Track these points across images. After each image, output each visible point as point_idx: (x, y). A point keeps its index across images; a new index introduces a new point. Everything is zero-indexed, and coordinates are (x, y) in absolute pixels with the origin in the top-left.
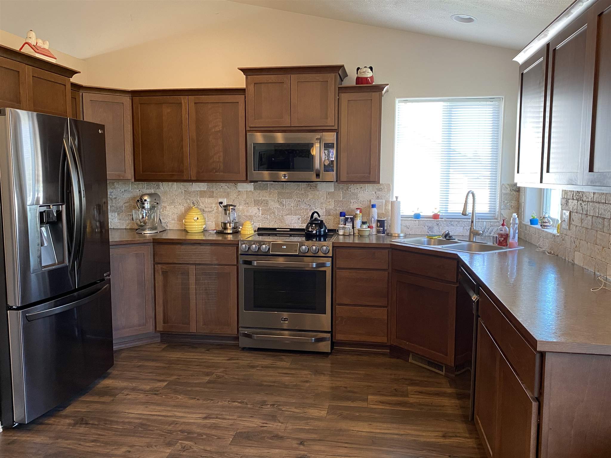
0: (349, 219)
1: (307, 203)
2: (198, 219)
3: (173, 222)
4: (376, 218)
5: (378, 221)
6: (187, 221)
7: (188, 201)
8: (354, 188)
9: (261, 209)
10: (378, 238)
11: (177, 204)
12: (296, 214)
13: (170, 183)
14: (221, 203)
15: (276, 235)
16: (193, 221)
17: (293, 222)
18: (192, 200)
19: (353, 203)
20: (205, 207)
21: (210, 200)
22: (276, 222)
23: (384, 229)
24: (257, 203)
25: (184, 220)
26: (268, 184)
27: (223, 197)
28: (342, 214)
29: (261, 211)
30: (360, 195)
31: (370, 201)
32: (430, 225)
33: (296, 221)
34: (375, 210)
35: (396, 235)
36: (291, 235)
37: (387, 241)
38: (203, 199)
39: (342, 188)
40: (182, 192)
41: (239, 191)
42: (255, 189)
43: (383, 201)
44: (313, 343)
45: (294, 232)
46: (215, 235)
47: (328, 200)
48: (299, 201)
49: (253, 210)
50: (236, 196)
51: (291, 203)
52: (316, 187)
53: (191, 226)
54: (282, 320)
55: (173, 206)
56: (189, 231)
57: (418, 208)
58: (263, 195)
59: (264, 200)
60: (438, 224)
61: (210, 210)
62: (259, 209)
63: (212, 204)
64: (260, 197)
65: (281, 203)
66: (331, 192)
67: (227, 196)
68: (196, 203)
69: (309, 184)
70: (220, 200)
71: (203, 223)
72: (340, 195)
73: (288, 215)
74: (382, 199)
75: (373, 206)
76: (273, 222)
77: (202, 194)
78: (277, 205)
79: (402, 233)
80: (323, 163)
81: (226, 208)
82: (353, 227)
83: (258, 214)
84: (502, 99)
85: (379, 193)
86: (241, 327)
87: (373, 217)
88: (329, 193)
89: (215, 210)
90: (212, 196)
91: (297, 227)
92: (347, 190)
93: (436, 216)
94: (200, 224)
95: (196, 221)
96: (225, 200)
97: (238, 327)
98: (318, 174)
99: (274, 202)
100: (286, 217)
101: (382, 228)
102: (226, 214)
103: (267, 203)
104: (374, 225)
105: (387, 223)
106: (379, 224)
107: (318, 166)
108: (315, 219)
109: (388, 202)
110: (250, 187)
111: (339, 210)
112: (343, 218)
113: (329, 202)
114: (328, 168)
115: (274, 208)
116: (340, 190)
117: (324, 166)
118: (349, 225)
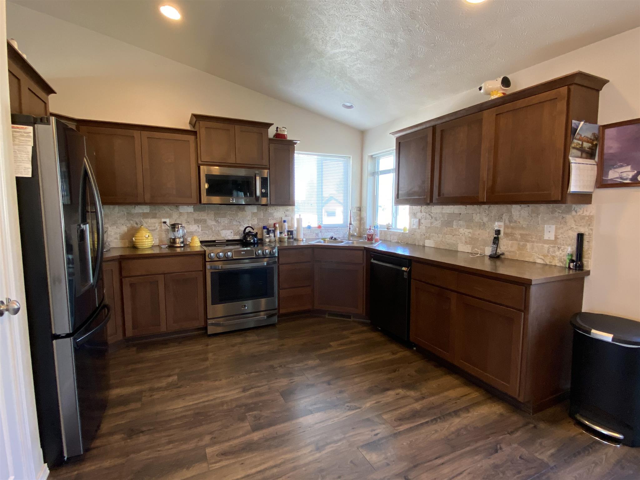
0: (272, 231)
1: (237, 221)
2: (149, 236)
3: (116, 240)
4: (287, 230)
5: (288, 231)
6: (137, 238)
7: (132, 222)
8: (271, 210)
9: (200, 226)
10: (289, 242)
11: (120, 225)
12: (229, 229)
13: (112, 207)
14: (165, 222)
15: (215, 246)
16: (145, 238)
17: (228, 234)
18: (135, 221)
19: (271, 219)
20: (149, 226)
21: (153, 220)
22: (214, 236)
23: (293, 236)
24: (197, 221)
25: (133, 238)
26: (205, 207)
27: (166, 218)
28: (264, 228)
29: (200, 228)
30: (275, 214)
31: (282, 218)
32: (317, 232)
33: (230, 235)
34: (286, 224)
35: (301, 240)
36: (227, 245)
37: (295, 244)
38: (146, 220)
40: (125, 214)
41: (181, 213)
42: (195, 210)
43: (289, 218)
44: (266, 319)
45: (230, 242)
46: (167, 249)
47: (253, 218)
48: (232, 219)
49: (193, 228)
50: (178, 217)
51: (225, 221)
52: (244, 209)
53: (142, 243)
54: (242, 307)
55: (115, 227)
56: (140, 248)
57: (309, 222)
58: (203, 215)
59: (203, 219)
60: (321, 232)
61: (153, 228)
62: (198, 226)
63: (155, 223)
64: (199, 217)
65: (217, 221)
66: (255, 212)
67: (170, 216)
68: (140, 224)
69: (239, 207)
70: (163, 220)
71: (152, 240)
72: (261, 215)
73: (223, 230)
74: (289, 217)
75: (285, 221)
76: (211, 236)
77: (145, 216)
78: (214, 223)
79: (304, 238)
80: (261, 191)
81: (174, 227)
82: (275, 236)
83: (198, 230)
84: (350, 157)
85: (287, 213)
86: (209, 319)
87: (285, 229)
88: (253, 213)
89: (159, 229)
90: (154, 217)
91: (230, 238)
92: (266, 210)
93: (319, 227)
94: (150, 240)
95: (147, 238)
96: (168, 221)
97: (206, 319)
98: (257, 199)
99: (212, 220)
100: (221, 232)
101: (292, 236)
102: (174, 231)
103: (205, 221)
104: (286, 234)
105: (295, 232)
106: (289, 233)
107: (258, 193)
108: (250, 232)
109: (292, 219)
110: (190, 209)
111: (262, 225)
112: (265, 230)
113: (254, 219)
114: (264, 195)
115: (211, 225)
116: (262, 211)
117: (262, 193)
118: (272, 235)
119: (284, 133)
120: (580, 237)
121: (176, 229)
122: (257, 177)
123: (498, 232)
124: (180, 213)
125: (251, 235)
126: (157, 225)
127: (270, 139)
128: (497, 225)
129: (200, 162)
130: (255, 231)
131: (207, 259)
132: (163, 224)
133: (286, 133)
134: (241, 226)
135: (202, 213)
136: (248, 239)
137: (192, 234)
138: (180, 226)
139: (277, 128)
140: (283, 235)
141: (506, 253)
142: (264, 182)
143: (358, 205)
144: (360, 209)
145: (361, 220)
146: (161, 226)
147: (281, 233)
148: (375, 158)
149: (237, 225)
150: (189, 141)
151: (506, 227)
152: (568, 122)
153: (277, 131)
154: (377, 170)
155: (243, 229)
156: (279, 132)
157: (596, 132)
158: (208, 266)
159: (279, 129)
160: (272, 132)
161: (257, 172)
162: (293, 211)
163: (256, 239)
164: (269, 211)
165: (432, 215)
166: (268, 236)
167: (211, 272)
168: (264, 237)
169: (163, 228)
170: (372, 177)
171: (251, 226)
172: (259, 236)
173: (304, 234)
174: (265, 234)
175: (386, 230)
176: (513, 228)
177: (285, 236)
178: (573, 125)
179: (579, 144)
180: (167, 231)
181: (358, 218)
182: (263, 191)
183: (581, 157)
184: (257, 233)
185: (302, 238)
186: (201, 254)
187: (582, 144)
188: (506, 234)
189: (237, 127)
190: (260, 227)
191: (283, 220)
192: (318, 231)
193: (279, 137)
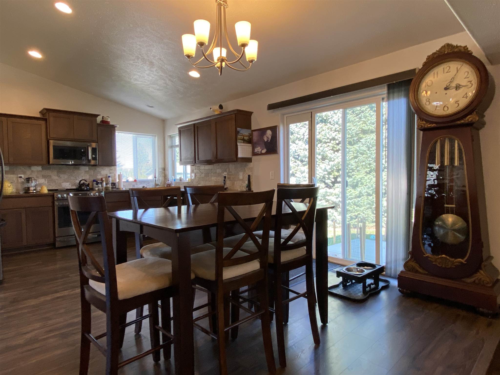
0: (100, 183)
1: (74, 176)
5: (112, 183)
8: (99, 169)
9: (46, 180)
10: (112, 190)
12: (68, 182)
15: (60, 192)
16: (7, 187)
17: (67, 185)
19: (99, 175)
20: (9, 180)
21: (12, 176)
22: (57, 186)
24: (44, 177)
26: (50, 167)
27: (22, 174)
30: (102, 172)
31: (107, 175)
32: (133, 183)
33: (69, 186)
34: (110, 179)
35: (122, 189)
36: (68, 191)
37: (117, 190)
38: (7, 176)
39: (93, 169)
42: (43, 169)
46: (24, 194)
48: (70, 175)
49: (41, 181)
50: (30, 173)
51: (64, 176)
52: (79, 168)
53: (6, 190)
58: (48, 173)
59: (49, 175)
61: (12, 181)
62: (45, 180)
64: (46, 174)
65: (59, 176)
67: (24, 173)
70: (20, 176)
71: (13, 188)
72: (92, 172)
73: (64, 182)
74: (112, 174)
75: (109, 177)
78: (57, 178)
79: (123, 187)
80: (92, 156)
81: (28, 180)
82: (102, 186)
83: (45, 183)
84: (156, 136)
85: (111, 171)
86: (57, 237)
87: (110, 181)
88: (86, 171)
89: (16, 182)
90: (13, 173)
91: (69, 188)
92: (95, 169)
93: (135, 181)
94: (11, 189)
95: (9, 187)
96: (23, 176)
97: (55, 237)
98: (89, 161)
99: (55, 176)
100: (62, 184)
101: (115, 186)
102: (29, 182)
103: (50, 176)
104: (110, 185)
105: (117, 184)
106: (113, 185)
107: (90, 157)
108: (84, 183)
109: (115, 175)
110: (40, 168)
111: (92, 179)
112: (95, 182)
113: (86, 176)
114: (94, 159)
115: (55, 179)
116: (92, 171)
117: (92, 157)
118: (100, 185)
119: (107, 120)
120: (249, 176)
121: (30, 182)
122: (89, 148)
123: (225, 177)
124: (32, 171)
125: (84, 185)
126: (14, 179)
127: (98, 124)
128: (225, 174)
129: (49, 138)
130: (87, 183)
131: (56, 199)
132: (19, 179)
133: (109, 120)
134: (77, 180)
135: (48, 171)
136: (83, 188)
137: (41, 185)
138: (33, 179)
139: (103, 117)
140: (108, 185)
141: (229, 187)
142: (94, 150)
143: (163, 167)
144: (164, 169)
145: (165, 177)
146: (18, 180)
147: (106, 184)
148: (172, 137)
149: (74, 179)
150: (41, 125)
151: (228, 175)
152: (236, 129)
153: (103, 118)
154: (174, 144)
155: (78, 182)
156: (104, 119)
157: (250, 132)
158: (56, 203)
159: (104, 118)
160: (99, 119)
161: (89, 144)
162: (115, 169)
163: (88, 188)
164: (98, 170)
165: (200, 171)
166: (97, 186)
167: (58, 207)
168: (94, 187)
169: (19, 181)
170: (171, 149)
171: (84, 179)
172: (90, 186)
173: (124, 186)
174: (95, 185)
175: (180, 181)
176: (230, 175)
177: (110, 186)
178: (238, 130)
179: (242, 138)
180: (23, 183)
181: (163, 175)
182: (94, 156)
183: (244, 143)
184: (89, 184)
185: (122, 187)
186: (51, 196)
187: (244, 138)
188: (228, 178)
189: (75, 116)
190: (91, 180)
191: (108, 176)
192: (135, 183)
193: (105, 123)
